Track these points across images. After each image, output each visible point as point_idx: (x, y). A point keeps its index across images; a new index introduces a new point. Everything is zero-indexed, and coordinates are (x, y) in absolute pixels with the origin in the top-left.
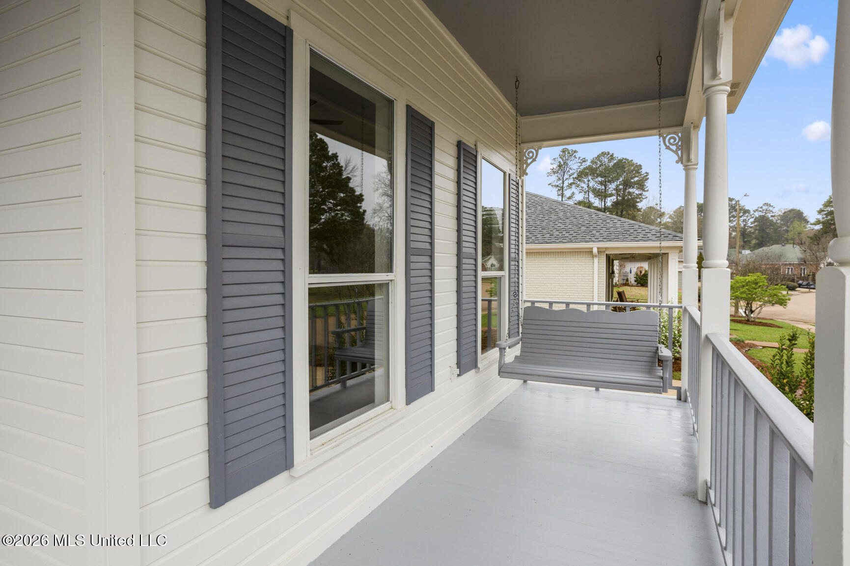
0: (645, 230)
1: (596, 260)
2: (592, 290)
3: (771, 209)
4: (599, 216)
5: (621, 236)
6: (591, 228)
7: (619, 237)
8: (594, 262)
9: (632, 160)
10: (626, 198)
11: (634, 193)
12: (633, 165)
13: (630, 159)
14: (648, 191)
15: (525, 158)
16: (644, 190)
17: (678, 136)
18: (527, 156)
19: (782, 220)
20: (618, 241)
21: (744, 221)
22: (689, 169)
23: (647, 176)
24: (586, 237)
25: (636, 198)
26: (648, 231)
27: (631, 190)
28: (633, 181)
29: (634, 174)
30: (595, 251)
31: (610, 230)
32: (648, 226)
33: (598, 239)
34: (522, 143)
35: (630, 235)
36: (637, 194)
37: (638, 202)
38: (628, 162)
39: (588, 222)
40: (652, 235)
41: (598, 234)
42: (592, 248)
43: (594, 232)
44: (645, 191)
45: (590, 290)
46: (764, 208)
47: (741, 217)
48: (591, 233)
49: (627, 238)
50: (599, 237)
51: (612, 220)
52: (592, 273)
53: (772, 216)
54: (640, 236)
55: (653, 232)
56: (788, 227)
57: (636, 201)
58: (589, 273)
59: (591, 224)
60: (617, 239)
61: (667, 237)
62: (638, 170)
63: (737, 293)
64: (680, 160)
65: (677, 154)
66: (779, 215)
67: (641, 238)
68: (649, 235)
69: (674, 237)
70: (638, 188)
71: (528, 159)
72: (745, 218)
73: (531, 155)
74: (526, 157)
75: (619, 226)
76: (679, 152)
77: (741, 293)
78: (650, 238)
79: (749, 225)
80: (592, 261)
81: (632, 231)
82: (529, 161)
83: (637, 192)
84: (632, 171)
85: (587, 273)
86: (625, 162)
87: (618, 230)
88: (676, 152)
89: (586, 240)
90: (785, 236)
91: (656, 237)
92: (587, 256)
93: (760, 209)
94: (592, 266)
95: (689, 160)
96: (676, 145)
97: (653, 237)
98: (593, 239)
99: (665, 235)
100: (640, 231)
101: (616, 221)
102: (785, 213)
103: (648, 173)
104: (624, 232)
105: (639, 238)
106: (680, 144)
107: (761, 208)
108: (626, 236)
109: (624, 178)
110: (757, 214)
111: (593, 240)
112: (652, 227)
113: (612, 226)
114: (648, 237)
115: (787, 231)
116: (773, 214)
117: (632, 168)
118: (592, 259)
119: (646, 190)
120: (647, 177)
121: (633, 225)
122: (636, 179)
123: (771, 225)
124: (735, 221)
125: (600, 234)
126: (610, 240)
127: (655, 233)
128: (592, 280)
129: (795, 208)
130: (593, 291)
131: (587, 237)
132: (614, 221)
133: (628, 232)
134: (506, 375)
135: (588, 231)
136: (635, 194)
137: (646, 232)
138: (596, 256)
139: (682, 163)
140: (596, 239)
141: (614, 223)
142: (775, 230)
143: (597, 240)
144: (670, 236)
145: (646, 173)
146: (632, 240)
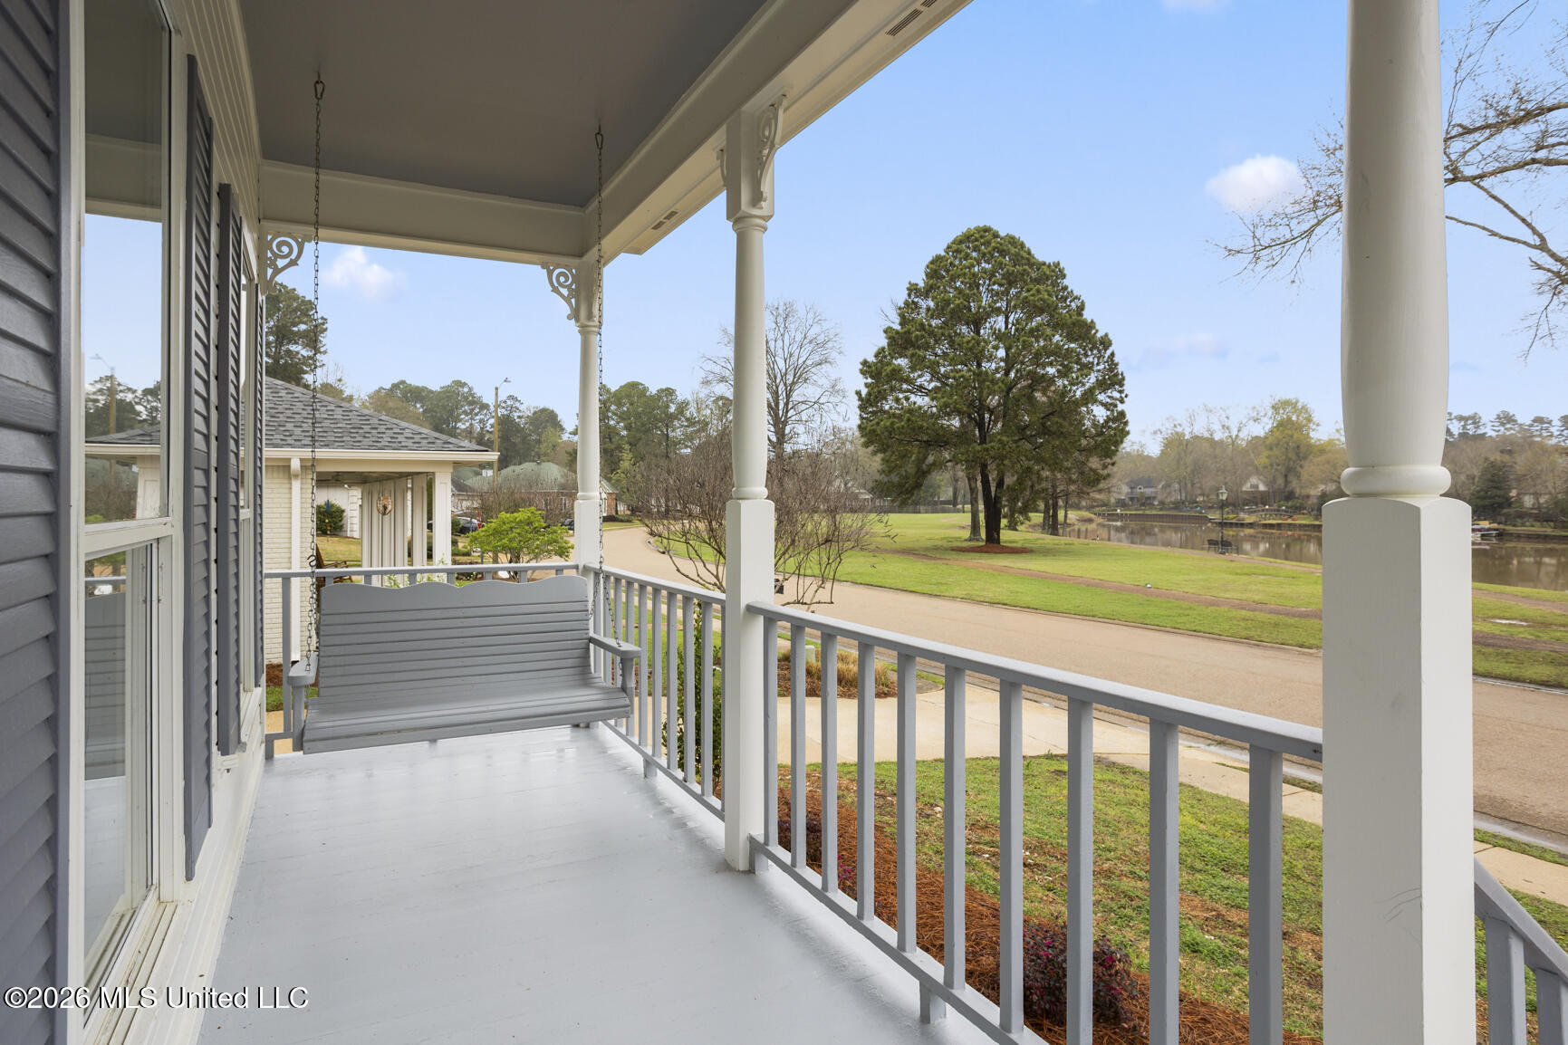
0: (392, 429)
1: (296, 484)
2: (287, 545)
3: (517, 404)
4: (296, 395)
5: (349, 439)
6: (282, 417)
7: (344, 439)
8: (291, 488)
9: (295, 290)
10: (282, 362)
11: (298, 353)
12: (297, 298)
13: (290, 287)
14: (325, 352)
15: (269, 255)
16: (317, 351)
17: (571, 273)
18: (275, 249)
19: (531, 424)
20: (343, 447)
21: (481, 421)
22: (589, 332)
23: (323, 324)
24: (272, 435)
25: (302, 364)
26: (399, 431)
27: (293, 348)
28: (295, 329)
29: (299, 317)
30: (295, 465)
31: (323, 424)
32: (395, 421)
33: (300, 440)
34: (264, 218)
35: (365, 437)
36: (304, 357)
37: (306, 372)
38: (288, 293)
39: (273, 406)
40: (407, 438)
41: (298, 431)
42: (289, 460)
43: (289, 426)
44: (320, 352)
45: (283, 546)
46: (509, 402)
47: (476, 415)
48: (282, 429)
49: (360, 442)
50: (302, 438)
51: (324, 404)
52: (286, 510)
53: (519, 417)
54: (385, 439)
55: (408, 433)
56: (540, 435)
57: (303, 369)
58: (281, 510)
59: (281, 409)
60: (340, 443)
61: (433, 443)
62: (308, 310)
63: (504, 541)
64: (575, 315)
65: (570, 304)
66: (528, 417)
67: (387, 444)
68: (401, 438)
69: (444, 443)
70: (305, 346)
71: (277, 256)
72: (482, 417)
73: (285, 249)
74: (272, 252)
75: (341, 417)
76: (573, 301)
77: (510, 540)
78: (403, 444)
79: (488, 428)
80: (288, 486)
81: (367, 428)
82: (281, 263)
83: (305, 352)
84: (295, 310)
85: (275, 510)
86: (280, 291)
87: (339, 425)
88: (567, 300)
89: (274, 441)
90: (536, 450)
91: (414, 443)
92: (275, 475)
93: (504, 405)
94: (288, 496)
95: (590, 316)
96: (569, 287)
97: (409, 443)
98: (290, 440)
99: (430, 440)
100: (382, 429)
101: (333, 408)
102: (535, 413)
103: (326, 320)
104: (352, 431)
105: (383, 444)
106: (574, 287)
107: (505, 402)
108: (360, 439)
109: (278, 320)
110: (501, 412)
111: (289, 442)
112: (404, 424)
113: (326, 416)
114: (400, 442)
115: (539, 442)
116: (520, 414)
117: (295, 305)
118: (286, 481)
119: (322, 349)
120: (325, 327)
121: (368, 417)
122: (303, 327)
123: (518, 431)
124: (467, 421)
125: (303, 431)
126: (327, 446)
127: (411, 436)
128: (287, 525)
129: (547, 407)
130: (290, 548)
131: (275, 436)
132: (329, 408)
133: (361, 431)
134: (321, 745)
135: (275, 424)
136: (300, 356)
137: (395, 433)
138: (296, 476)
139: (577, 320)
140: (295, 440)
141: (328, 410)
142: (524, 439)
143: (298, 443)
144: (438, 441)
145: (322, 318)
146: (370, 447)
